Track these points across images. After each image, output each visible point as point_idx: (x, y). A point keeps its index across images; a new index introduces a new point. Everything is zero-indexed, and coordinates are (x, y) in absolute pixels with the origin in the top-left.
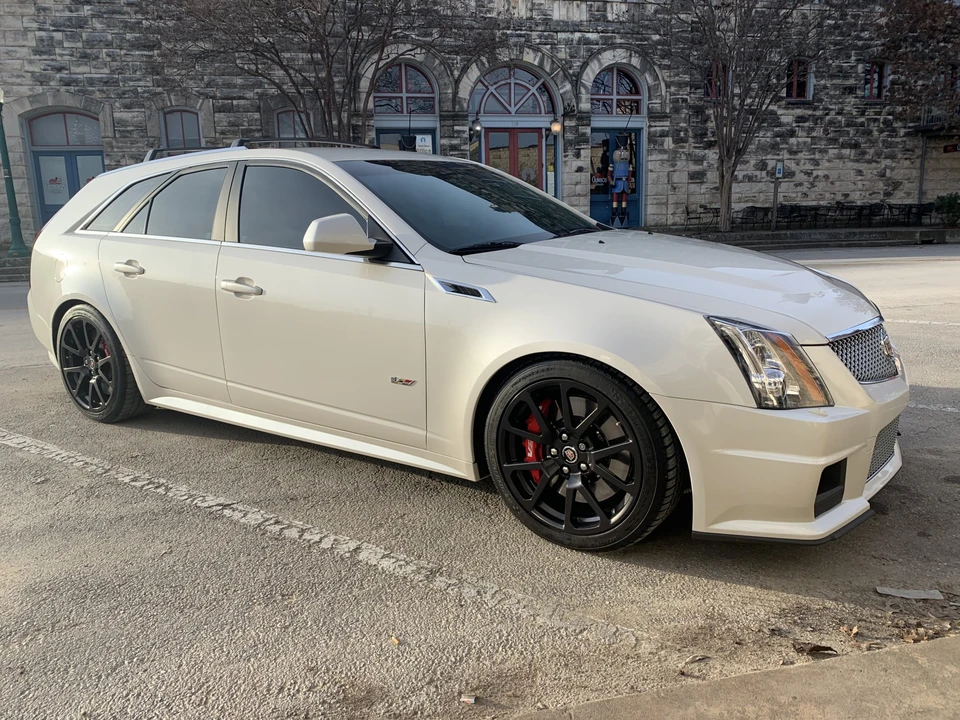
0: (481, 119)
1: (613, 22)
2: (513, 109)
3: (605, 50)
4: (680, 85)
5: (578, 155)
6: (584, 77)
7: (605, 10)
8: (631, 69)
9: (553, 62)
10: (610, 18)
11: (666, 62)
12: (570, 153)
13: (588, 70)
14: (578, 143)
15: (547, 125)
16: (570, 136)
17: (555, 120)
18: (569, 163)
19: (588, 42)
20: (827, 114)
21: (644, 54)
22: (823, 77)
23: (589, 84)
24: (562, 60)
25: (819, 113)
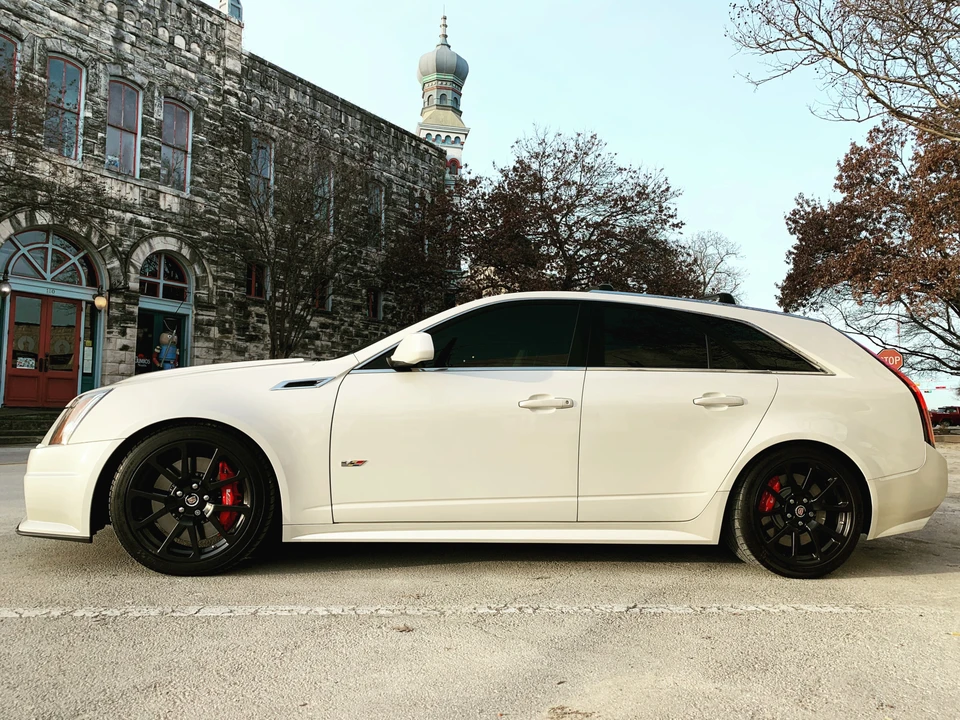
0: (11, 280)
1: (165, 211)
2: (48, 276)
3: (157, 235)
4: (227, 280)
5: (123, 333)
6: (134, 256)
7: (158, 199)
8: (179, 257)
9: (102, 236)
10: (162, 207)
11: (214, 258)
12: (115, 330)
13: (138, 250)
14: (125, 321)
15: (90, 298)
16: (115, 312)
17: (100, 294)
18: (113, 340)
19: (139, 224)
20: (342, 325)
21: (193, 246)
22: (339, 295)
23: (139, 265)
24: (112, 236)
25: (337, 323)
